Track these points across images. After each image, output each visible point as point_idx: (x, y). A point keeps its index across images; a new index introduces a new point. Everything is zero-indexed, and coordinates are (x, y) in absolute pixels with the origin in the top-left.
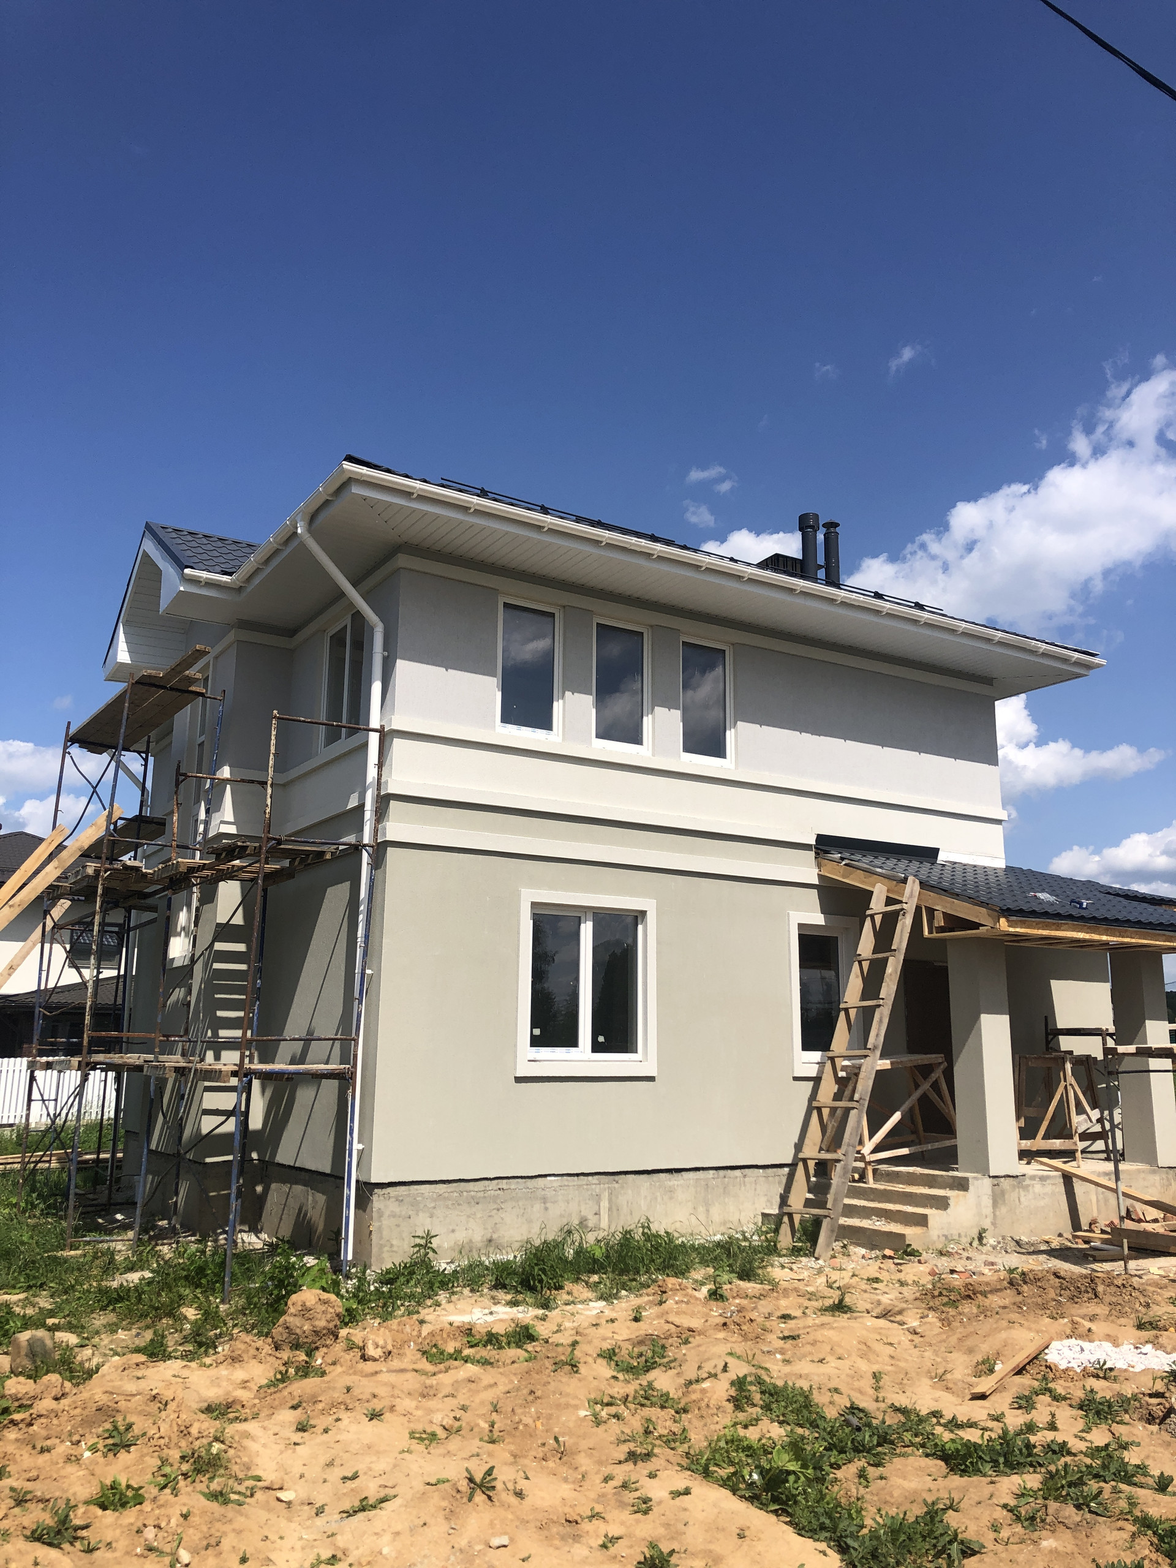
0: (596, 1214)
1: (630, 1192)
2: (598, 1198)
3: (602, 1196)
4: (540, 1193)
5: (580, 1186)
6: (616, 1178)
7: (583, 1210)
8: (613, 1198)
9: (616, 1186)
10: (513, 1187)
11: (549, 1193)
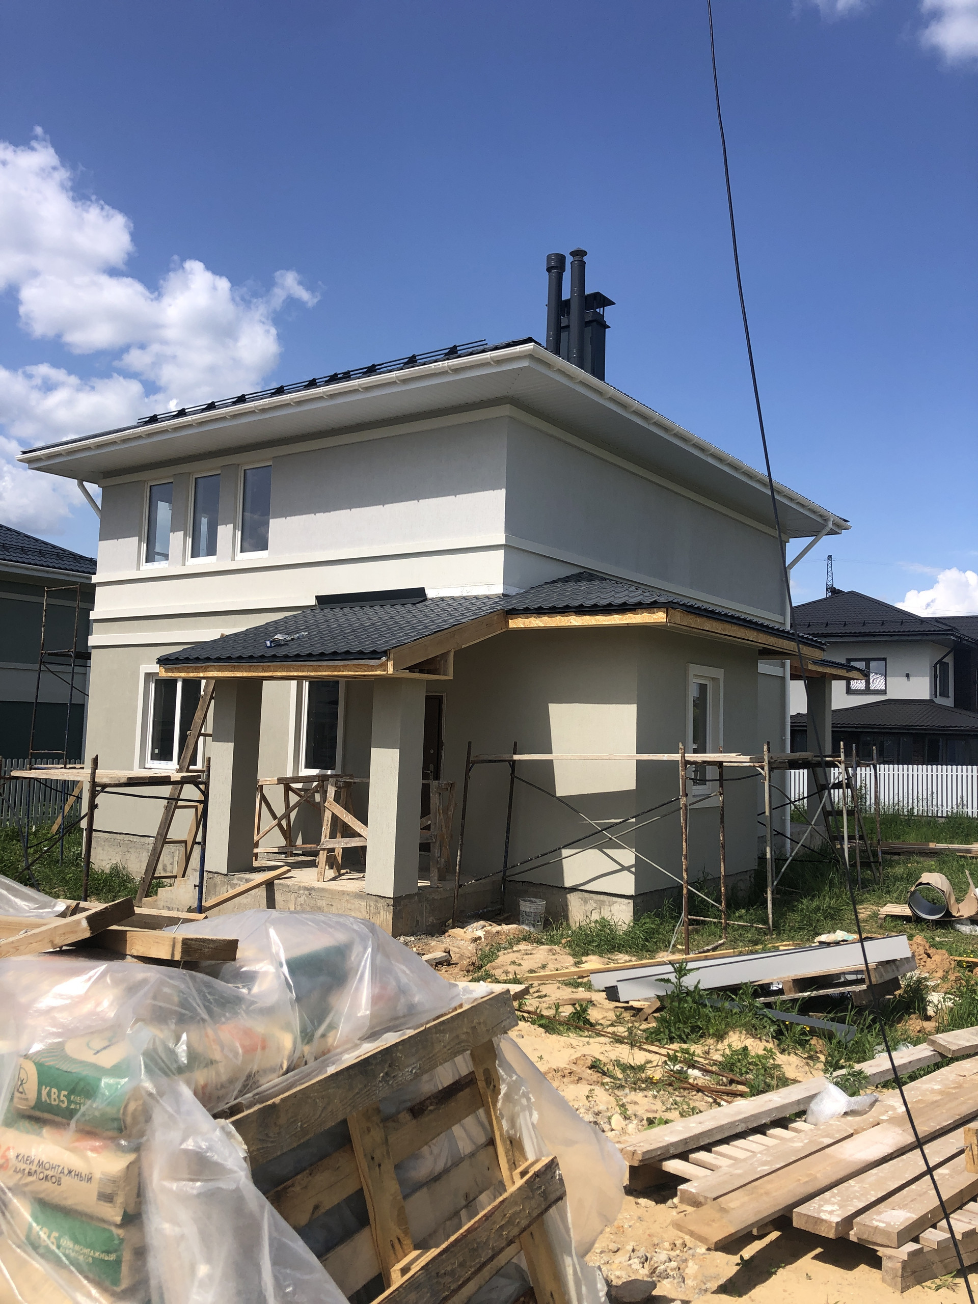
3: (175, 853)
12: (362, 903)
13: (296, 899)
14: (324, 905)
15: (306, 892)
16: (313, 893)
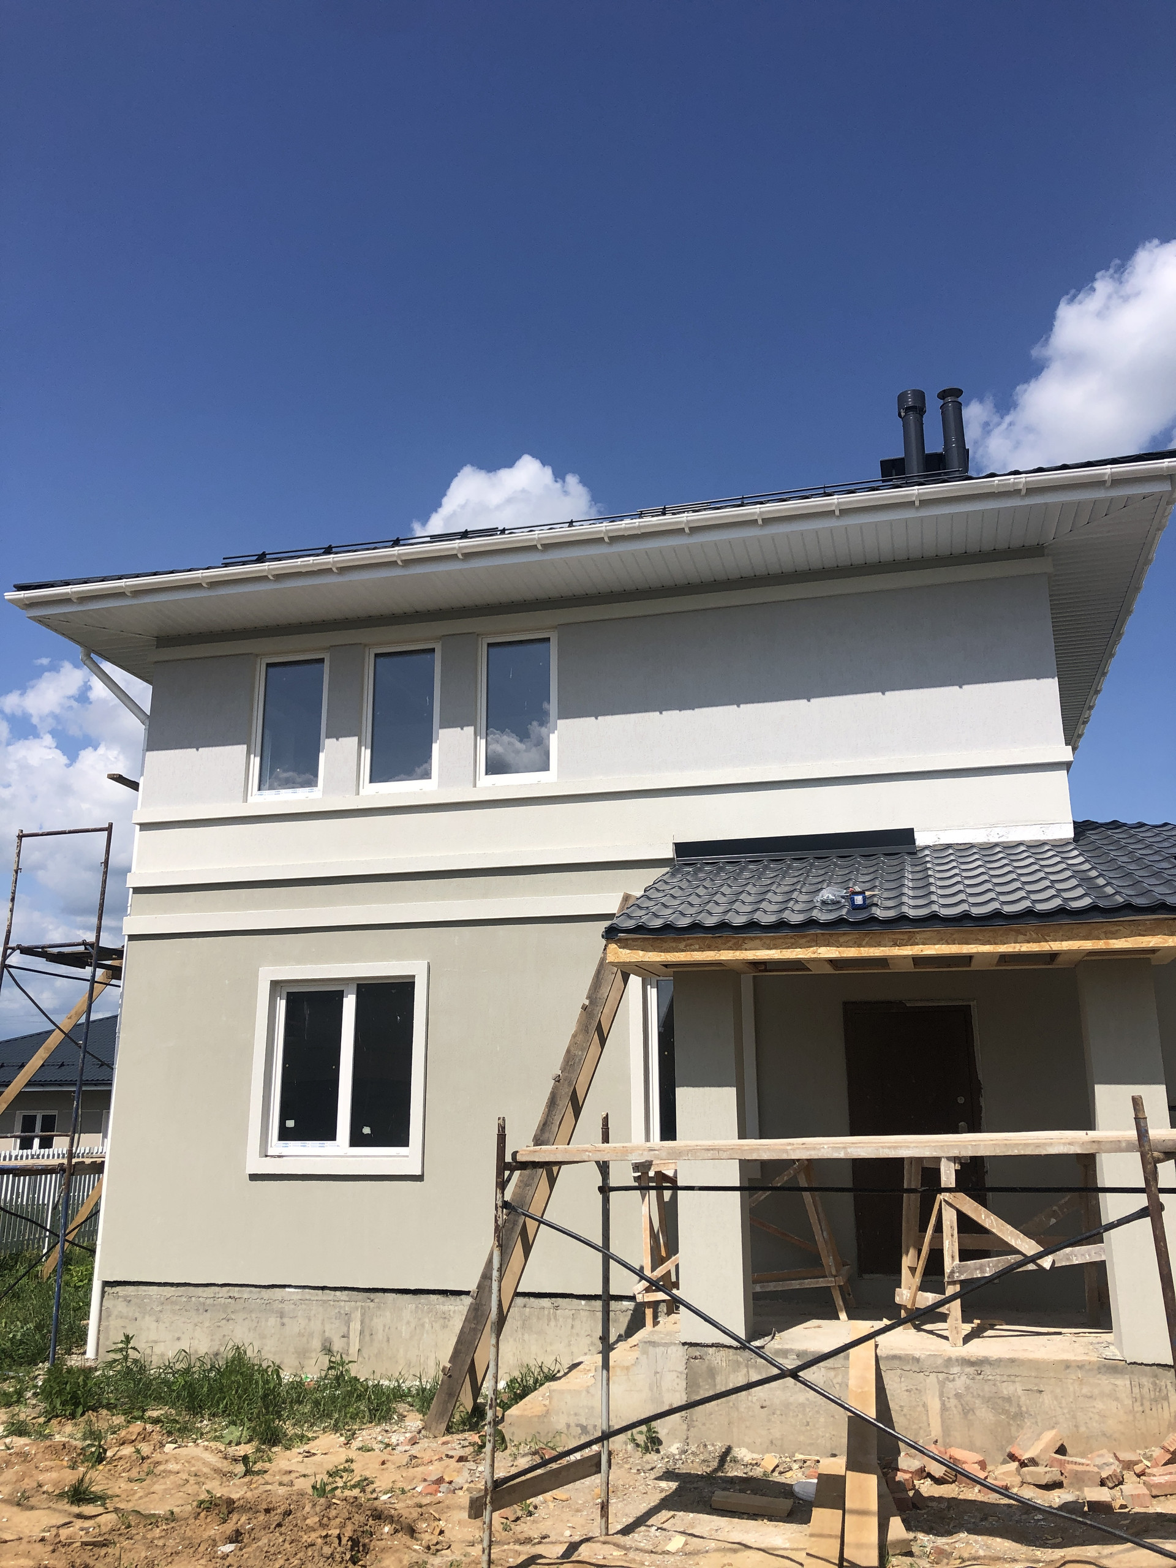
0: (343, 1337)
1: (388, 1314)
2: (347, 1318)
3: (353, 1315)
4: (277, 1306)
5: (325, 1302)
6: (372, 1295)
7: (327, 1330)
8: (367, 1320)
9: (372, 1305)
10: (245, 1296)
11: (288, 1307)
12: (1119, 1382)
13: (942, 1384)
14: (1020, 1392)
15: (970, 1370)
16: (987, 1370)
